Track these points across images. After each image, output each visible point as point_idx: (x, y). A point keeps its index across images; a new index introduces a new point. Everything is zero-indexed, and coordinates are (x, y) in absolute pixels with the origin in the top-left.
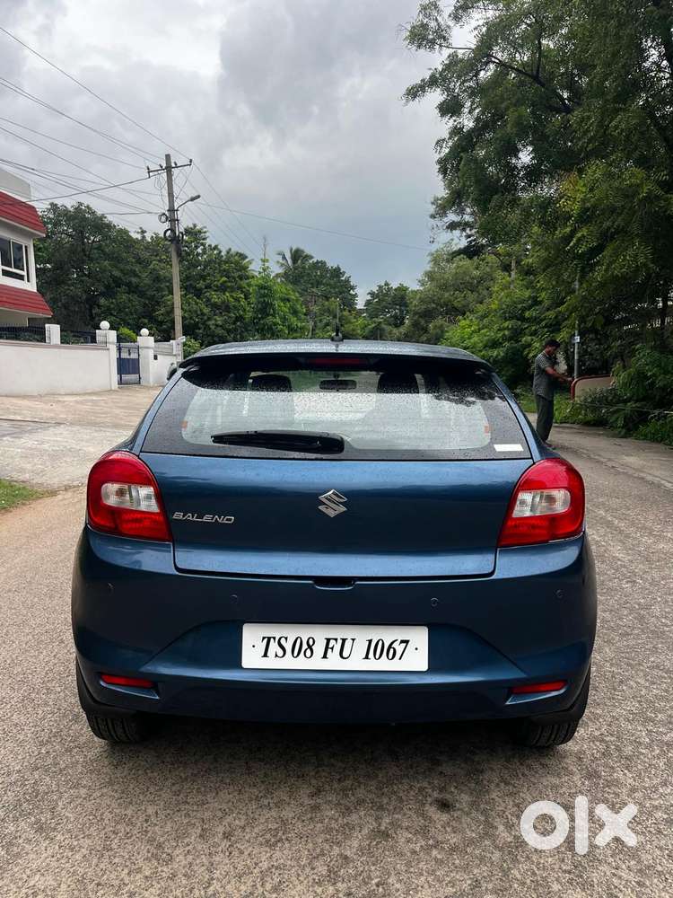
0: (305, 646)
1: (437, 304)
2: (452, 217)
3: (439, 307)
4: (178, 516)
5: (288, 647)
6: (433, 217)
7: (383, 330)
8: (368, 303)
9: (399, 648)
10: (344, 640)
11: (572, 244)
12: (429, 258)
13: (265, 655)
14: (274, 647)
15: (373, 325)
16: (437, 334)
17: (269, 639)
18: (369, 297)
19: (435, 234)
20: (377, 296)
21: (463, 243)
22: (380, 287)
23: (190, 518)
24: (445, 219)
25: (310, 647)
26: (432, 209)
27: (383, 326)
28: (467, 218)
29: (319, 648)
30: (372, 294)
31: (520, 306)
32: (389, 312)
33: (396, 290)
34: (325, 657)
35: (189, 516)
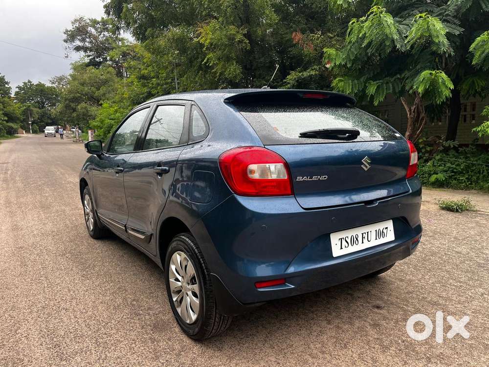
0: (355, 239)
1: (82, 94)
2: (78, 43)
3: (82, 96)
4: (300, 179)
5: (349, 241)
6: (66, 41)
7: (32, 110)
8: (17, 93)
9: (385, 231)
10: (368, 233)
11: (205, 61)
12: (71, 66)
13: (341, 248)
14: (344, 242)
15: (25, 108)
16: (83, 112)
17: (341, 239)
18: (17, 90)
19: (68, 52)
20: (23, 89)
21: (87, 60)
22: (25, 83)
23: (306, 179)
24: (74, 44)
25: (357, 239)
26: (65, 37)
27: (31, 108)
28: (87, 44)
29: (360, 239)
30: (19, 87)
31: (141, 96)
32: (33, 100)
33: (36, 85)
34: (363, 243)
35: (305, 178)
